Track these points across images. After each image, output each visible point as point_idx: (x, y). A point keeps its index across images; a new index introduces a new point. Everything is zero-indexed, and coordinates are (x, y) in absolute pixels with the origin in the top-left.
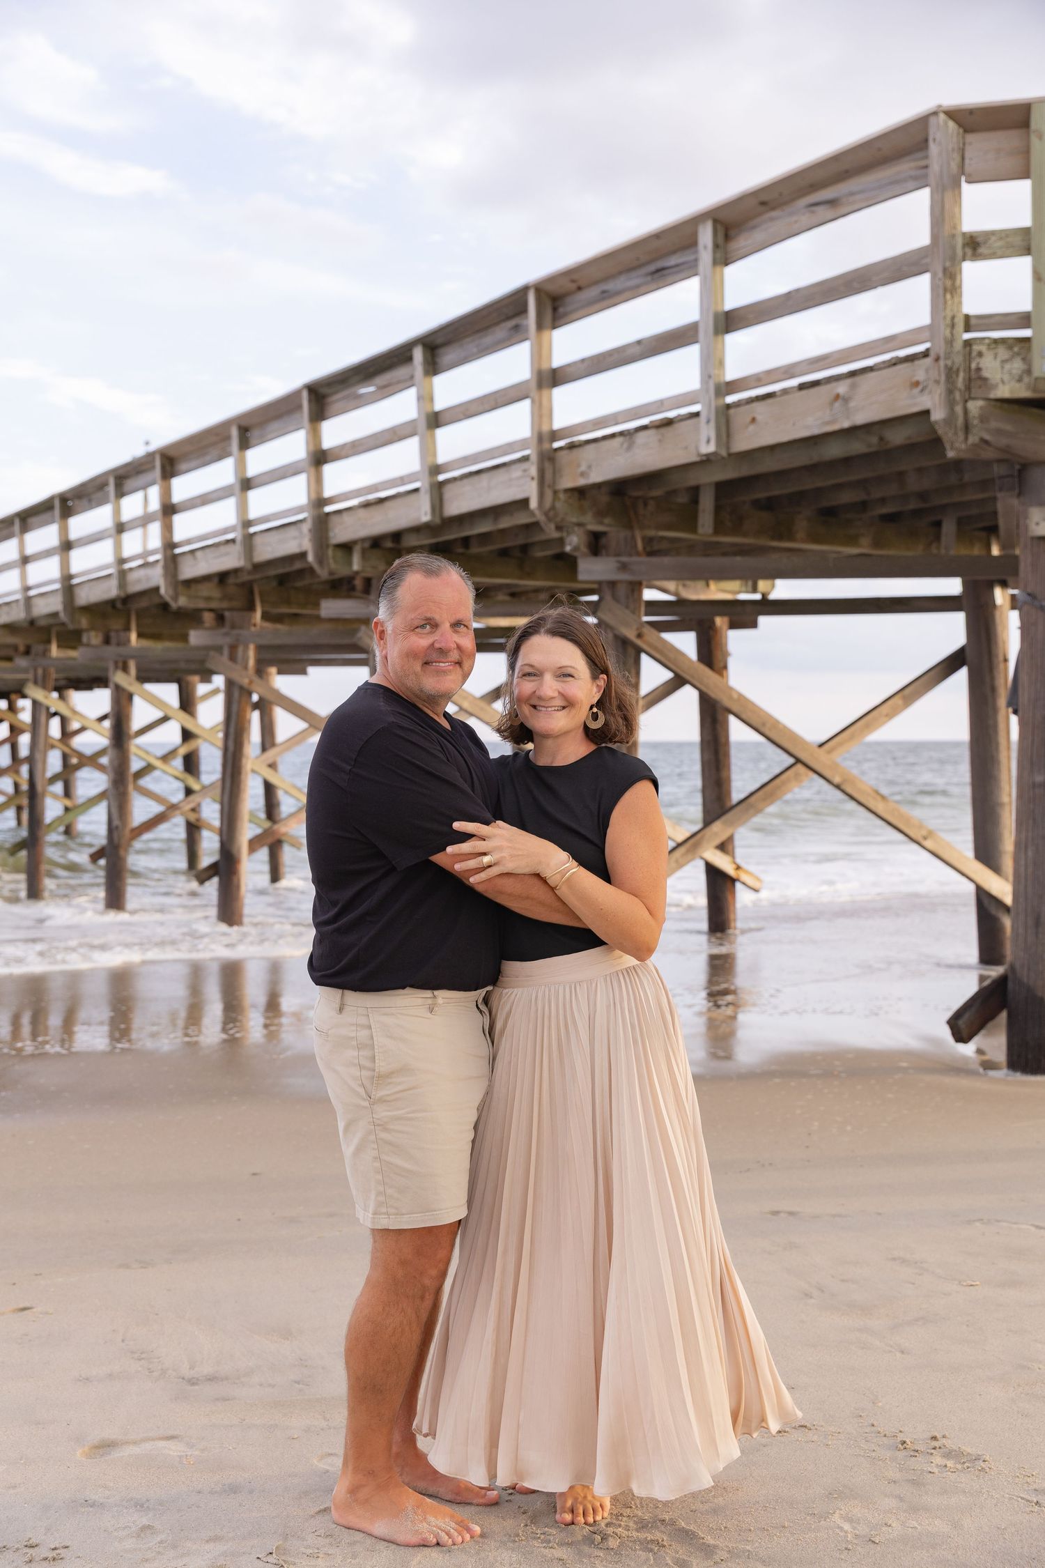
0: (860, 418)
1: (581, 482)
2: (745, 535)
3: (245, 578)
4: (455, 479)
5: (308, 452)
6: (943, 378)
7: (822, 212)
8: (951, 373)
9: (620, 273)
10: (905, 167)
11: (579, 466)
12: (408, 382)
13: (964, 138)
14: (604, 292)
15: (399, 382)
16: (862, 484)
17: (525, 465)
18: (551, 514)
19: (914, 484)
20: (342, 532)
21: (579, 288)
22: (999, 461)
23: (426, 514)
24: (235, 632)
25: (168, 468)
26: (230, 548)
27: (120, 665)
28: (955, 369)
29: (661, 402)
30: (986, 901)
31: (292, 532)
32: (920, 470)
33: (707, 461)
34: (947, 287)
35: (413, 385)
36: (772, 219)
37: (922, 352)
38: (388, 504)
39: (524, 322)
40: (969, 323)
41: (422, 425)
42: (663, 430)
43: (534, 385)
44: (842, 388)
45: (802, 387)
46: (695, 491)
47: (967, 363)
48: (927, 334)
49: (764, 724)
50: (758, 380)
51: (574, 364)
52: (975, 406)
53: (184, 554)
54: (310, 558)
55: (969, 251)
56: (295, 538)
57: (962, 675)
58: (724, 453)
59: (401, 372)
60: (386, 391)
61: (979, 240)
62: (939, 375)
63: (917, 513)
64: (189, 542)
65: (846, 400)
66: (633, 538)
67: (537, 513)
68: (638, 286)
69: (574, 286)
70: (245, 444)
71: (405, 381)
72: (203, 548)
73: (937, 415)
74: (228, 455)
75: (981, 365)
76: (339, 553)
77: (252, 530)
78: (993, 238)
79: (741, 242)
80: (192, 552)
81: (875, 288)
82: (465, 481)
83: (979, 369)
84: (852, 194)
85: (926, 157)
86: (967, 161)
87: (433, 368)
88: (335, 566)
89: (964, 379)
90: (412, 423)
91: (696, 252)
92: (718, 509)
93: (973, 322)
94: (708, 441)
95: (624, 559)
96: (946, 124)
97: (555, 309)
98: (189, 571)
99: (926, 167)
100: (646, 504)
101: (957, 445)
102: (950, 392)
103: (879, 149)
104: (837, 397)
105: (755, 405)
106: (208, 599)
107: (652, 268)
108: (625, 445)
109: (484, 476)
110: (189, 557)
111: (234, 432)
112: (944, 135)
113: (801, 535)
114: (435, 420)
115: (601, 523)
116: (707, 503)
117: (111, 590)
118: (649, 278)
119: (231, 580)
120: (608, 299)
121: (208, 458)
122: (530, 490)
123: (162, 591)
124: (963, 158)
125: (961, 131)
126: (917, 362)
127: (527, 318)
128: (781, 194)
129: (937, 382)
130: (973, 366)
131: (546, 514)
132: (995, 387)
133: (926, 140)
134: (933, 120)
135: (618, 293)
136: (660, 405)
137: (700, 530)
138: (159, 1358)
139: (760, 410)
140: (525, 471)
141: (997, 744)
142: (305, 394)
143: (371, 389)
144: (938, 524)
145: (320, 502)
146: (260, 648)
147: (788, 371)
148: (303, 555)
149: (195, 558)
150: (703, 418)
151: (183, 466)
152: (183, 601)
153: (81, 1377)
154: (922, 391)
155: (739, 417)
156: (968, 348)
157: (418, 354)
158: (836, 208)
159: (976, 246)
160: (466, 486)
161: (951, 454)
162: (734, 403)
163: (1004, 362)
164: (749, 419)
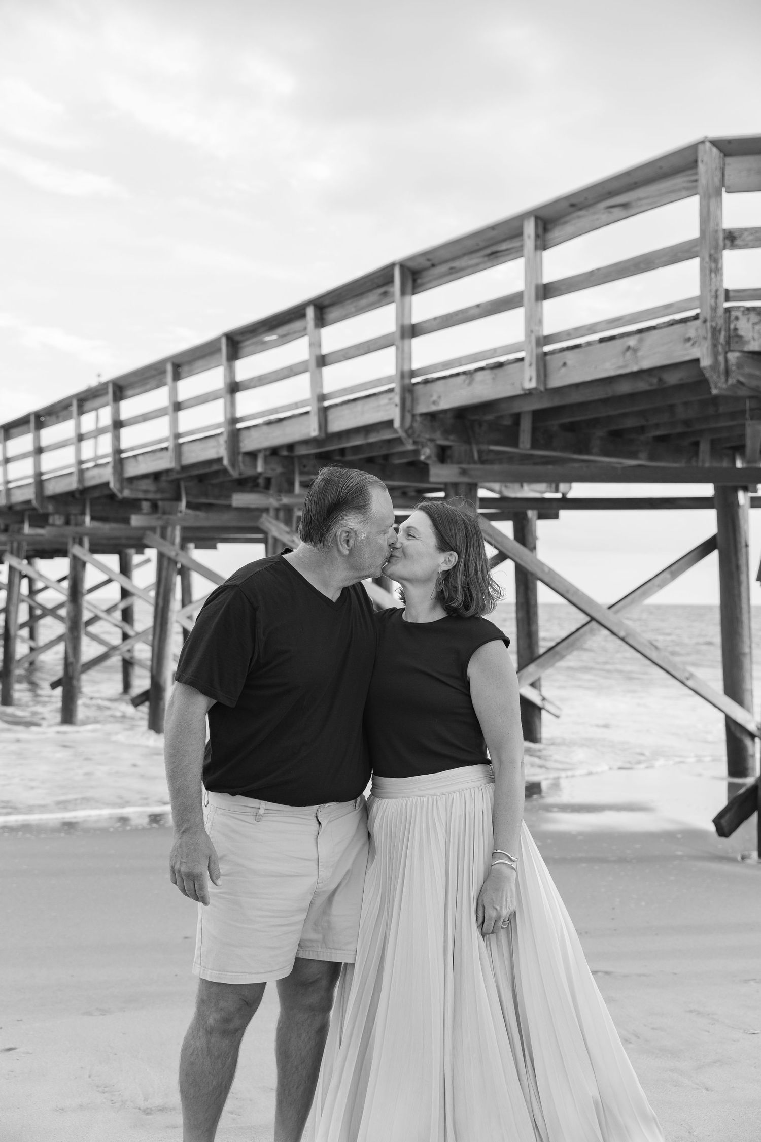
0: (646, 364)
1: (434, 408)
2: (554, 449)
3: (174, 476)
4: (336, 405)
5: (225, 383)
6: (709, 335)
7: (617, 212)
8: (715, 332)
9: (464, 255)
10: (679, 181)
11: (431, 396)
12: (303, 332)
13: (724, 160)
14: (452, 268)
15: (295, 332)
16: (642, 413)
17: (391, 395)
18: (410, 432)
19: (682, 413)
20: (249, 443)
21: (433, 266)
22: (751, 398)
23: (314, 430)
24: (166, 517)
25: (118, 394)
26: (164, 453)
27: (77, 540)
28: (718, 328)
29: (495, 350)
30: (733, 727)
31: (212, 442)
32: (686, 404)
33: (529, 394)
34: (712, 268)
35: (306, 335)
36: (579, 217)
37: (693, 316)
38: (285, 423)
39: (391, 290)
40: (728, 295)
41: (313, 364)
42: (496, 371)
43: (398, 335)
44: (632, 342)
45: (602, 340)
46: (517, 417)
47: (728, 325)
48: (697, 303)
49: (568, 592)
50: (568, 335)
51: (429, 321)
52: (733, 357)
53: (129, 458)
54: (226, 462)
55: (728, 243)
56: (214, 447)
57: (714, 556)
58: (542, 388)
59: (297, 325)
60: (285, 339)
61: (736, 234)
62: (707, 333)
63: (681, 435)
64: (132, 449)
65: (635, 350)
66: (471, 451)
67: (400, 431)
68: (477, 265)
69: (428, 264)
70: (177, 377)
71: (300, 331)
72: (143, 454)
73: (705, 363)
74: (164, 384)
75: (738, 327)
76: (247, 459)
77: (181, 440)
78: (746, 234)
79: (556, 233)
80: (135, 456)
81: (657, 268)
82: (345, 407)
83: (736, 329)
84: (640, 199)
85: (696, 174)
86: (726, 177)
87: (321, 321)
88: (244, 469)
89: (725, 337)
90: (305, 363)
91: (522, 240)
92: (534, 430)
93: (731, 294)
94: (530, 379)
95: (464, 466)
96: (711, 150)
97: (414, 281)
98: (132, 470)
99: (696, 181)
100: (480, 425)
101: (720, 385)
102: (715, 346)
103: (661, 168)
104: (629, 348)
105: (566, 353)
106: (146, 492)
107: (488, 251)
108: (467, 381)
109: (359, 403)
110: (132, 460)
111: (169, 368)
112: (709, 159)
113: (595, 450)
114: (322, 361)
115: (447, 439)
116: (526, 425)
117: (72, 484)
118: (486, 259)
119: (164, 478)
120: (455, 273)
121: (148, 387)
122: (394, 414)
123: (112, 485)
124: (723, 175)
125: (722, 155)
126: (689, 324)
127: (393, 286)
128: (586, 199)
129: (705, 338)
130: (732, 327)
131: (406, 432)
132: (748, 342)
133: (696, 162)
134: (701, 147)
135: (462, 269)
136: (494, 352)
137: (521, 445)
138: (119, 1091)
139: (570, 356)
140: (390, 399)
141: (741, 608)
142: (224, 341)
143: (274, 337)
144: (696, 444)
145: (234, 420)
146: (184, 529)
147: (591, 329)
148: (219, 460)
149: (137, 461)
150: (527, 362)
151: (130, 392)
152: (127, 493)
153: (57, 1107)
154: (693, 344)
155: (554, 362)
156: (728, 314)
157: (310, 312)
158: (627, 209)
159: (732, 239)
160: (345, 410)
161: (715, 392)
162: (550, 351)
163: (754, 324)
164: (561, 364)
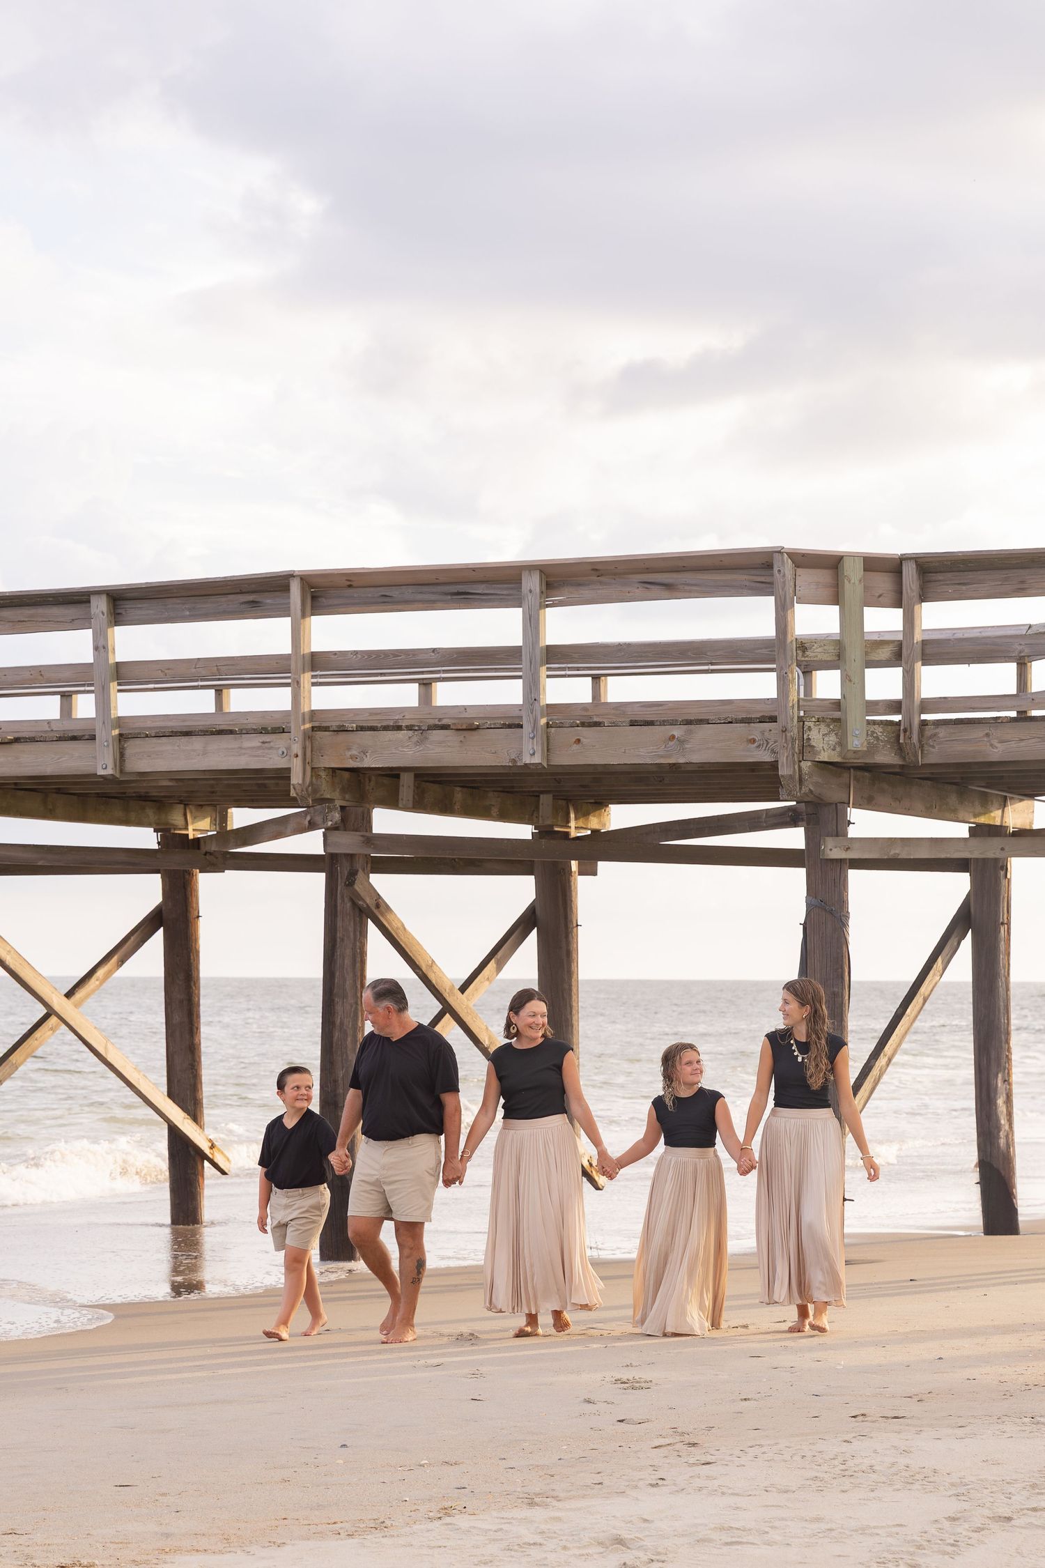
0: (696, 758)
1: (354, 764)
4: (145, 736)
6: (790, 745)
7: (655, 589)
8: (793, 741)
9: (409, 585)
10: (742, 578)
11: (348, 748)
13: (796, 573)
14: (384, 596)
18: (310, 789)
23: (103, 767)
28: (794, 738)
35: (86, 628)
36: (602, 583)
37: (758, 718)
39: (266, 601)
41: (101, 672)
44: (678, 731)
45: (634, 723)
47: (802, 734)
51: (342, 653)
52: (806, 765)
55: (800, 653)
58: (545, 764)
61: (808, 646)
62: (786, 743)
65: (682, 742)
66: (368, 812)
67: (300, 788)
68: (434, 602)
73: (785, 772)
75: (810, 736)
78: (814, 645)
79: (566, 593)
82: (165, 740)
83: (809, 739)
84: (689, 584)
85: (770, 577)
86: (797, 587)
87: (119, 617)
89: (800, 746)
90: (86, 665)
91: (519, 589)
94: (534, 752)
96: (786, 559)
97: (314, 598)
99: (770, 583)
101: (794, 793)
102: (793, 755)
104: (673, 737)
105: (582, 730)
107: (453, 589)
108: (415, 739)
109: (197, 740)
114: (117, 672)
115: (345, 801)
118: (449, 598)
120: (391, 604)
122: (289, 763)
124: (795, 585)
125: (795, 567)
126: (754, 725)
127: (284, 598)
129: (785, 747)
130: (805, 737)
132: (819, 752)
133: (771, 567)
134: (776, 555)
135: (407, 602)
139: (585, 734)
147: (619, 708)
150: (526, 733)
154: (759, 747)
155: (559, 736)
156: (801, 723)
157: (99, 603)
158: (670, 590)
159: (804, 649)
162: (555, 723)
163: (824, 735)
164: (572, 740)
